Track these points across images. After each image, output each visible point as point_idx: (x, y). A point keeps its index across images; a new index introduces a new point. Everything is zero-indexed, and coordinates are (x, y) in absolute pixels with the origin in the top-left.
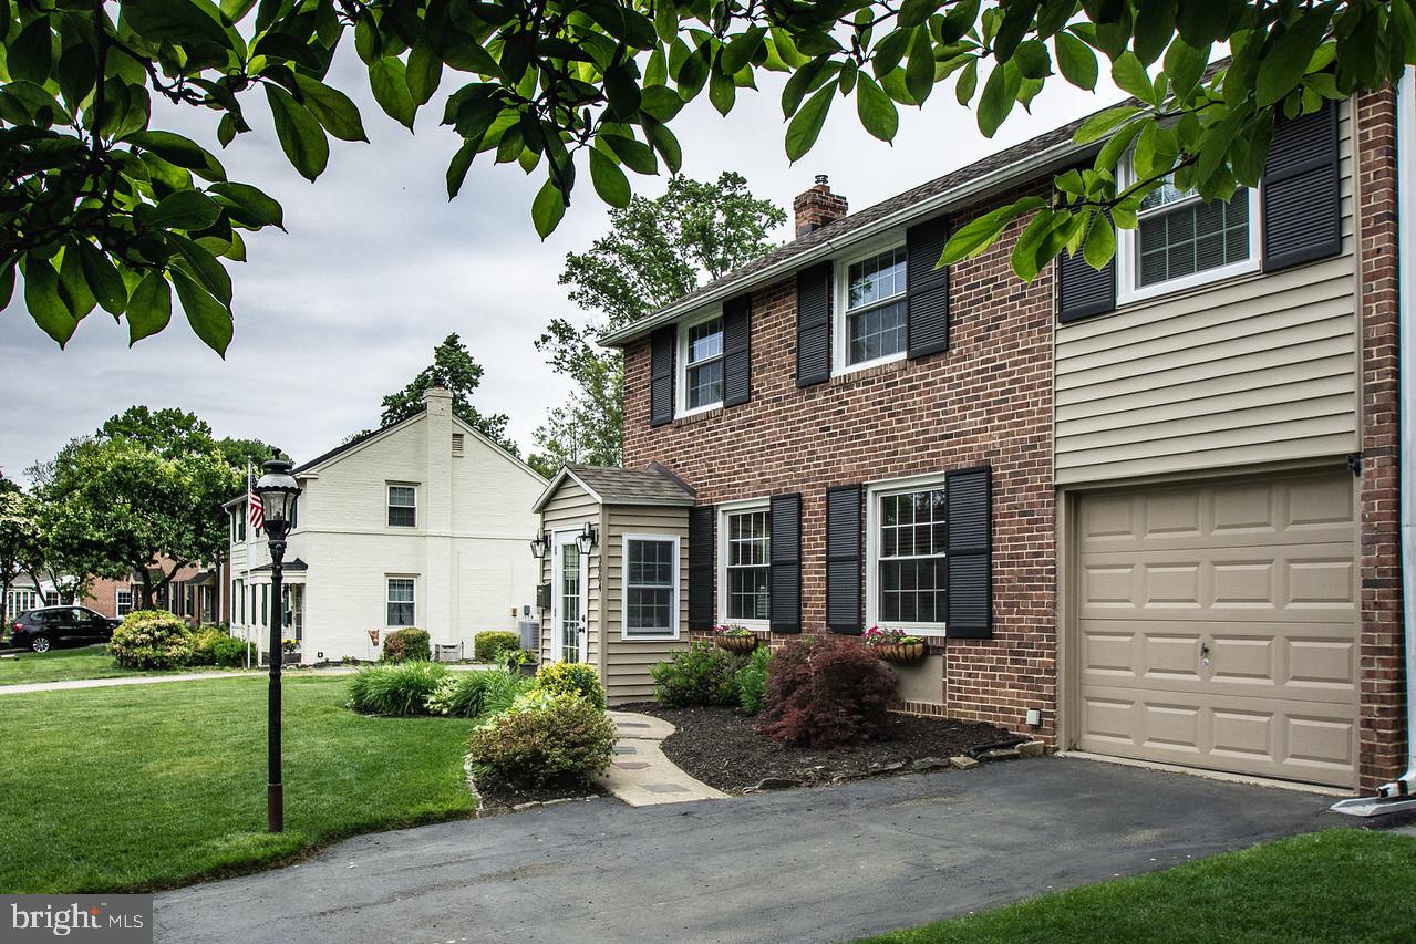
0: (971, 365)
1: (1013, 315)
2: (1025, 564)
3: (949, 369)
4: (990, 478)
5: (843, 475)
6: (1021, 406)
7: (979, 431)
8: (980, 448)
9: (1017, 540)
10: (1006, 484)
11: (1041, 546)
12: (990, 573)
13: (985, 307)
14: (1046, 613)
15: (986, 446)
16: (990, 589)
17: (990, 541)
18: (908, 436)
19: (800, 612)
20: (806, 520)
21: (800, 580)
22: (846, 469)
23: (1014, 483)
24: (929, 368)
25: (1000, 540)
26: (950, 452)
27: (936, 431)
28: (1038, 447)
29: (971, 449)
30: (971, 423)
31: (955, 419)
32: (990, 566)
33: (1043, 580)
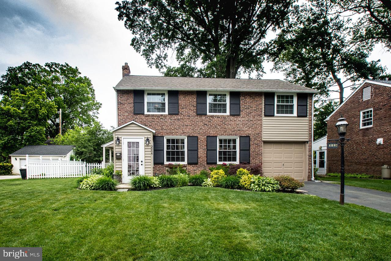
0: (245, 119)
1: (254, 113)
2: (257, 152)
3: (239, 118)
4: (250, 138)
5: (211, 134)
6: (256, 127)
7: (247, 130)
8: (247, 133)
9: (255, 148)
10: (253, 139)
11: (260, 150)
12: (250, 153)
13: (248, 110)
14: (261, 160)
15: (248, 133)
16: (250, 156)
17: (250, 148)
18: (229, 129)
19: (198, 160)
20: (199, 142)
21: (198, 154)
22: (212, 133)
23: (254, 139)
24: (235, 118)
25: (252, 148)
26: (240, 133)
27: (237, 129)
28: (259, 134)
29: (245, 133)
30: (245, 129)
31: (241, 127)
32: (250, 152)
33: (260, 155)
